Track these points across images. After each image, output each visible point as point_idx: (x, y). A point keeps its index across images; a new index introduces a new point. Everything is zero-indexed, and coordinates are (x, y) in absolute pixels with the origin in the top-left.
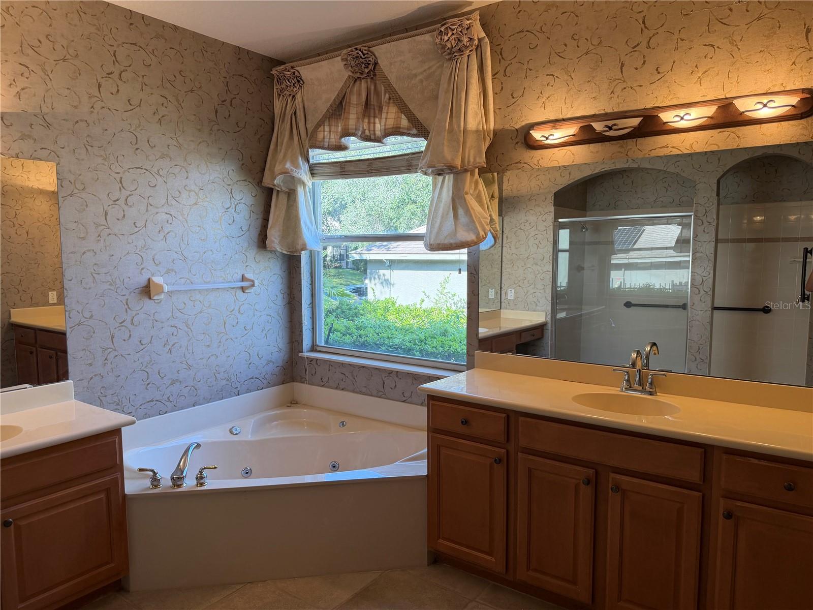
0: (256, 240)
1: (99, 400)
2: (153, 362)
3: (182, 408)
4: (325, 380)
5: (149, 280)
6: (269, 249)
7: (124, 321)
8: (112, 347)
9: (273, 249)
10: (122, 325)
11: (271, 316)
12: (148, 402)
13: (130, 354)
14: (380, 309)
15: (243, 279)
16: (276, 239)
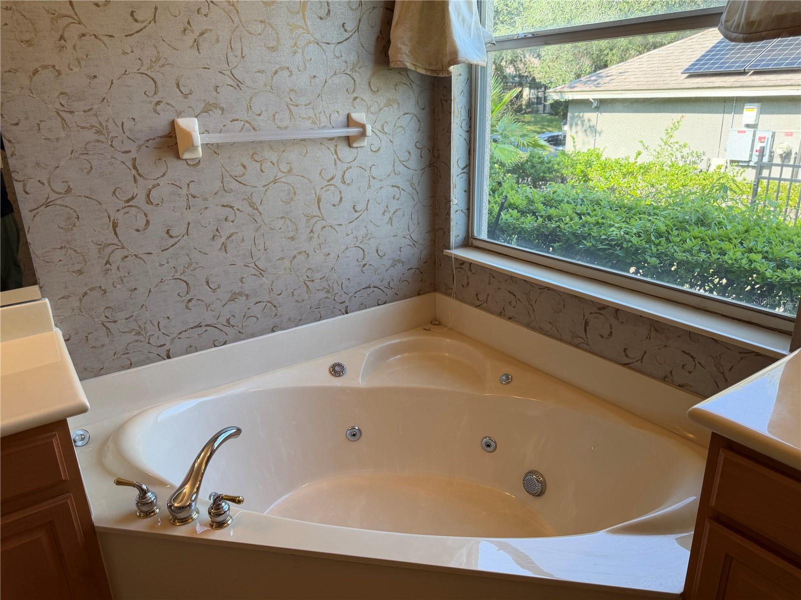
0: (372, 49)
1: (105, 329)
2: (194, 265)
3: (253, 335)
4: (482, 297)
5: (173, 124)
6: (392, 65)
7: (133, 198)
8: (116, 241)
9: (400, 65)
10: (130, 204)
11: (398, 187)
12: (192, 328)
13: (150, 253)
14: (580, 163)
15: (349, 122)
16: (404, 45)
